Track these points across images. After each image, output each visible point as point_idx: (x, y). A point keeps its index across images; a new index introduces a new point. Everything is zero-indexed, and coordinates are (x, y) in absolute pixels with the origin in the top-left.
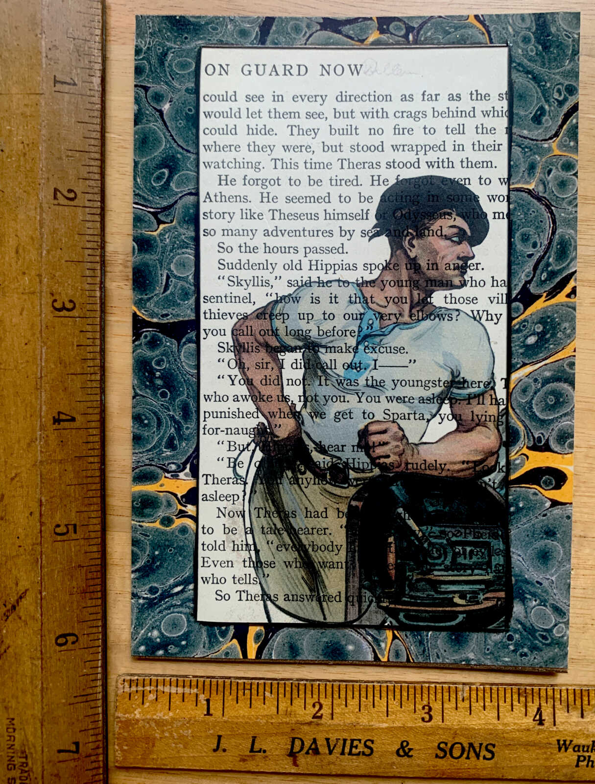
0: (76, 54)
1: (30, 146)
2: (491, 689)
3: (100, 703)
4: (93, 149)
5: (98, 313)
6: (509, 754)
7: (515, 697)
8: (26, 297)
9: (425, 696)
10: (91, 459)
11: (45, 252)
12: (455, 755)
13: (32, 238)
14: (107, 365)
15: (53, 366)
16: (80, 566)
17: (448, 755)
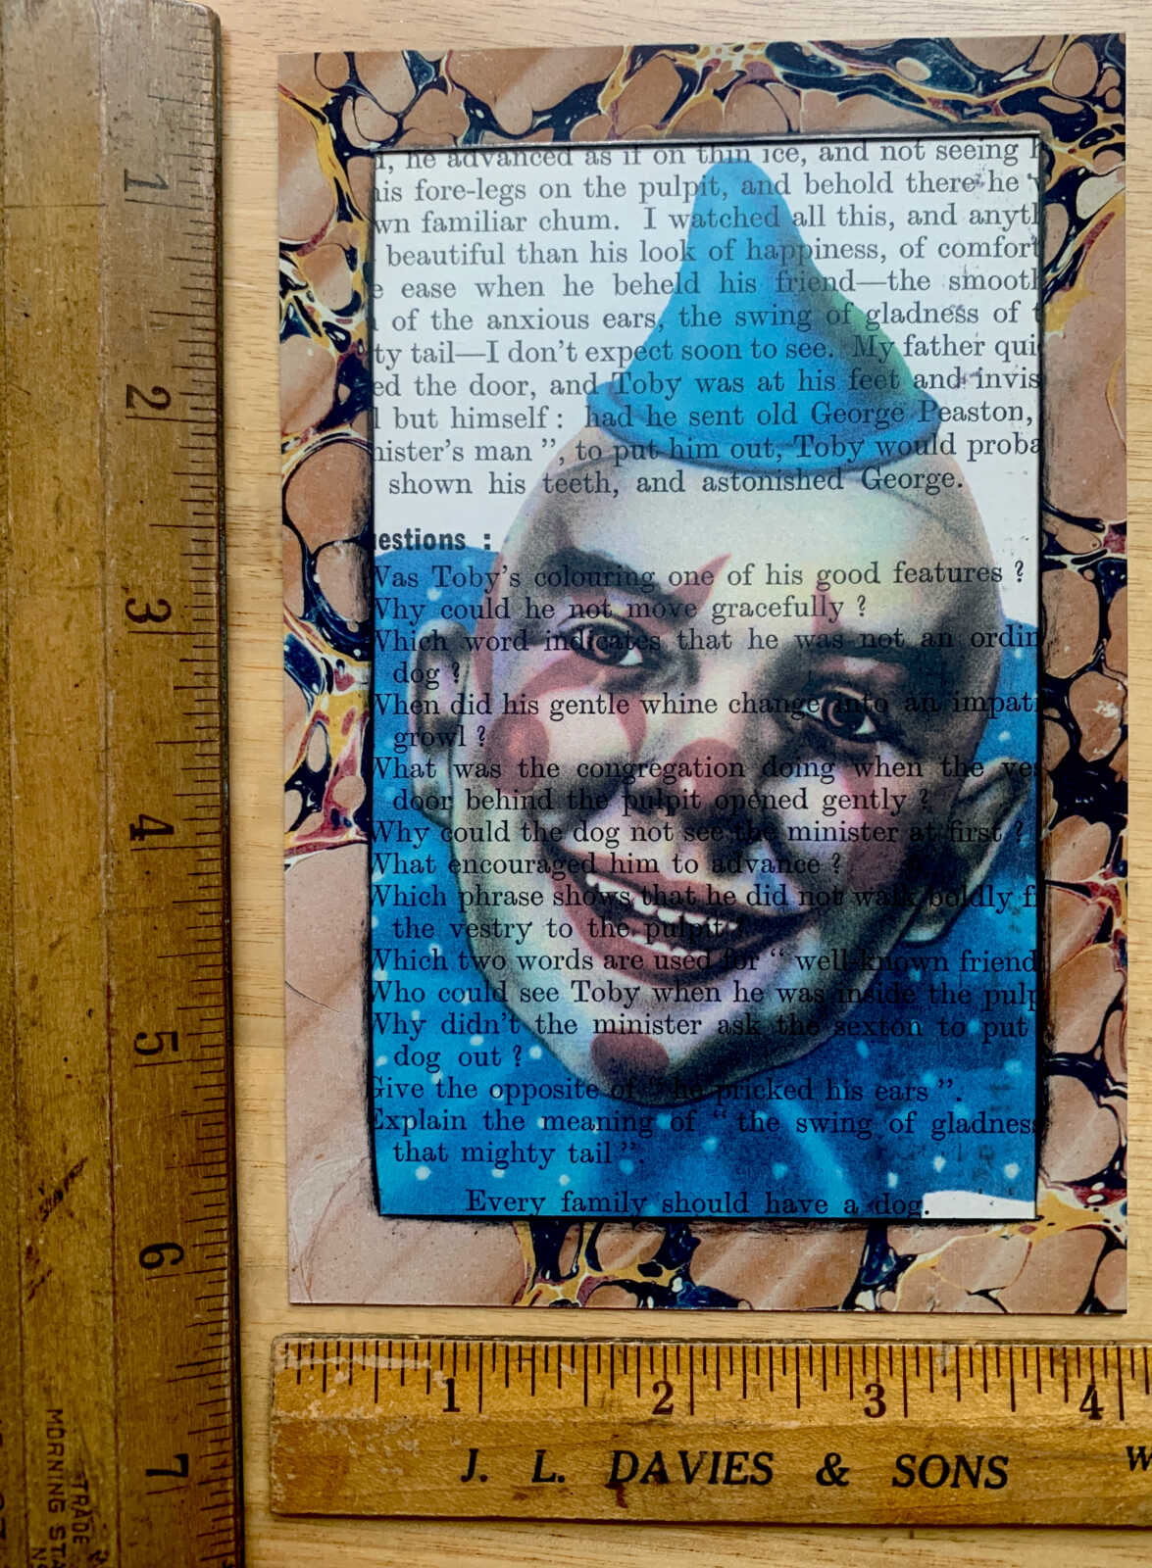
0: (165, 129)
1: (81, 304)
2: (998, 1350)
3: (226, 1379)
4: (202, 310)
5: (215, 626)
6: (1036, 1475)
7: (1045, 1365)
8: (74, 595)
9: (871, 1366)
10: (205, 907)
11: (110, 509)
12: (930, 1480)
13: (86, 482)
14: (232, 725)
15: (129, 728)
16: (184, 1114)
17: (917, 1480)
